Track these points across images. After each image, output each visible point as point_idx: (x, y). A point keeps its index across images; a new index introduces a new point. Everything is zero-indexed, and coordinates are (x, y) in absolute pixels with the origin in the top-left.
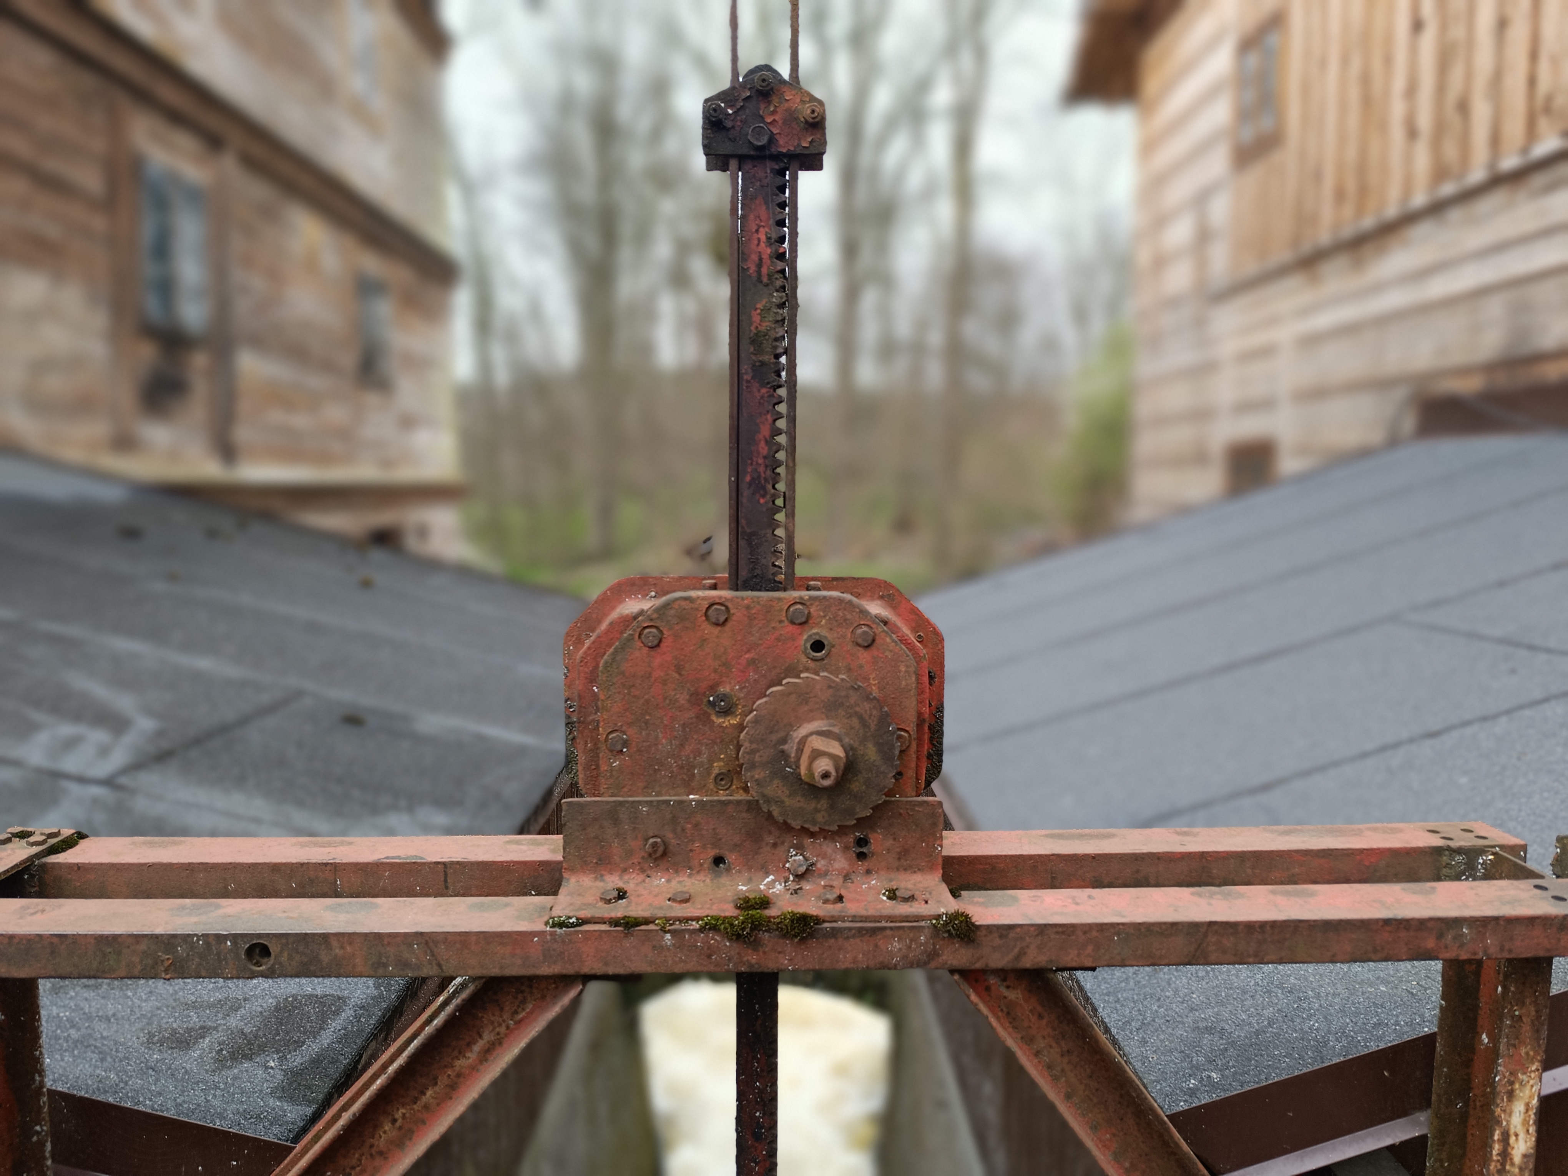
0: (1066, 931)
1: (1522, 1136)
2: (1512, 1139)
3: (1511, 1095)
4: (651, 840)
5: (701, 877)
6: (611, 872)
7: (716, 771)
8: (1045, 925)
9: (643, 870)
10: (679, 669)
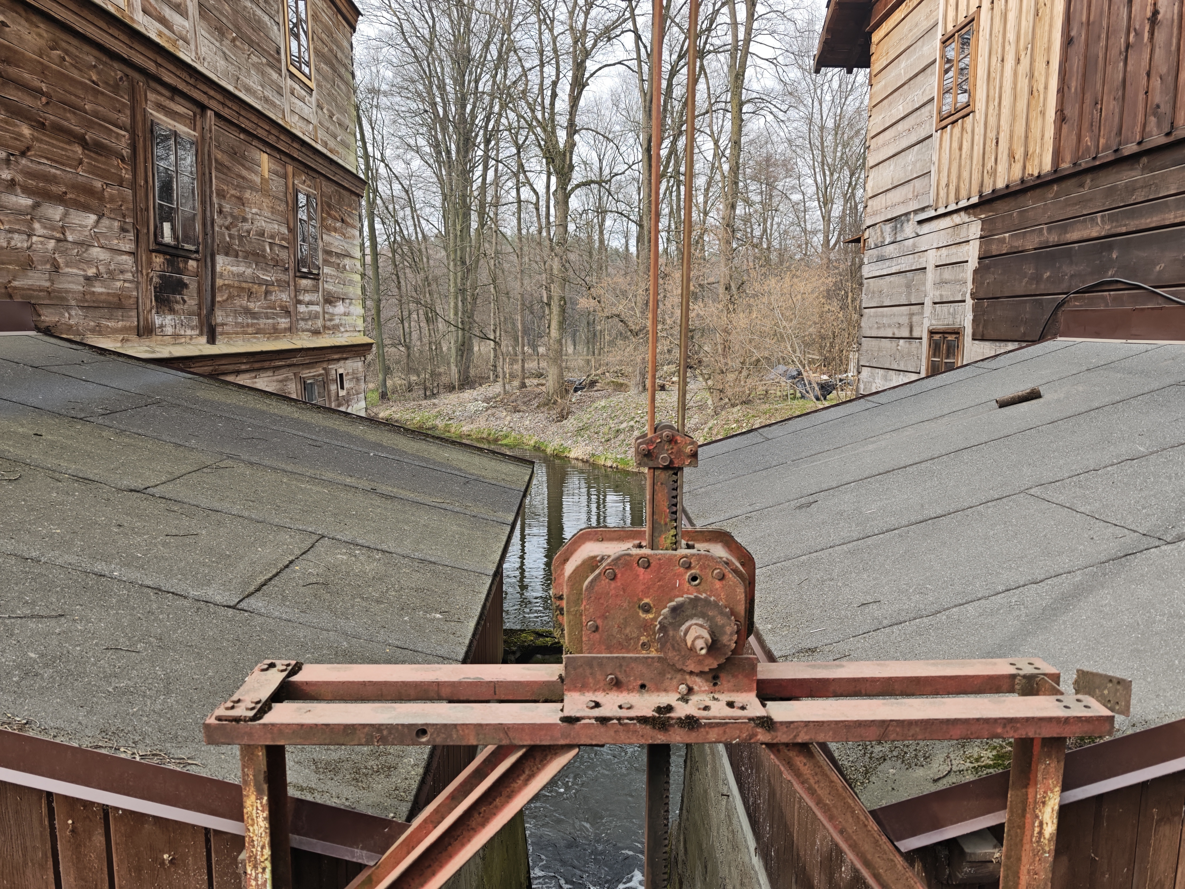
0: (819, 725)
1: (1050, 824)
2: (1045, 826)
3: (1044, 803)
4: (610, 677)
5: (633, 694)
6: (588, 691)
7: (641, 642)
8: (809, 722)
9: (604, 690)
10: (624, 590)
